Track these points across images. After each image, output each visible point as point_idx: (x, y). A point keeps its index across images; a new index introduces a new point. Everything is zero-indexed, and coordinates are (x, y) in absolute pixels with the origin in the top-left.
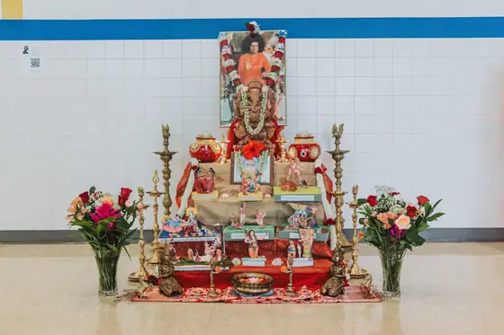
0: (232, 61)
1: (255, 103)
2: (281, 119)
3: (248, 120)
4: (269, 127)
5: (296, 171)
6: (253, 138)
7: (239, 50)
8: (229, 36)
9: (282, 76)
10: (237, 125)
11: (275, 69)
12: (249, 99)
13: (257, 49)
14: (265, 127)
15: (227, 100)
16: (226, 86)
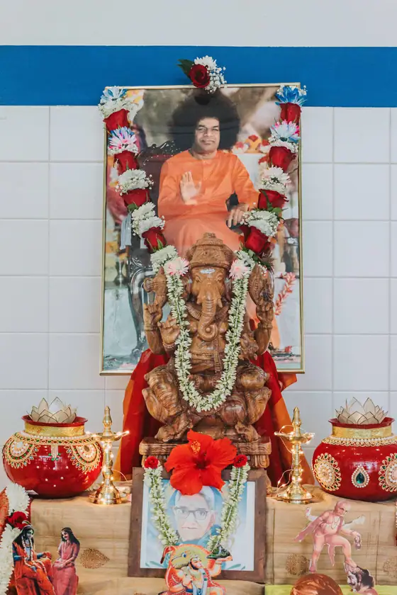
0: (141, 174)
1: (209, 313)
2: (287, 353)
3: (187, 366)
4: (252, 389)
5: (339, 540)
6: (202, 422)
7: (162, 140)
8: (134, 99)
9: (290, 223)
10: (152, 379)
11: (271, 200)
12: (191, 298)
13: (215, 137)
14: (239, 388)
15: (124, 292)
16: (121, 248)
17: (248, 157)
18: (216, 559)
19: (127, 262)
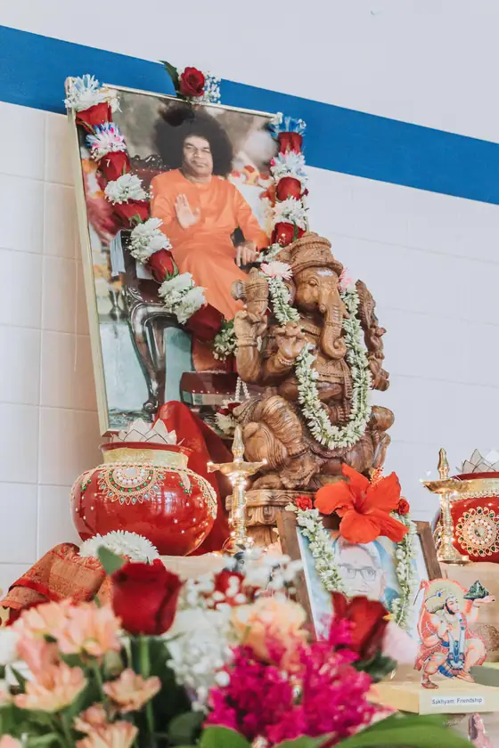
3: (316, 390)
7: (146, 153)
16: (113, 274)
17: (248, 189)
18: (473, 599)
19: (123, 293)
